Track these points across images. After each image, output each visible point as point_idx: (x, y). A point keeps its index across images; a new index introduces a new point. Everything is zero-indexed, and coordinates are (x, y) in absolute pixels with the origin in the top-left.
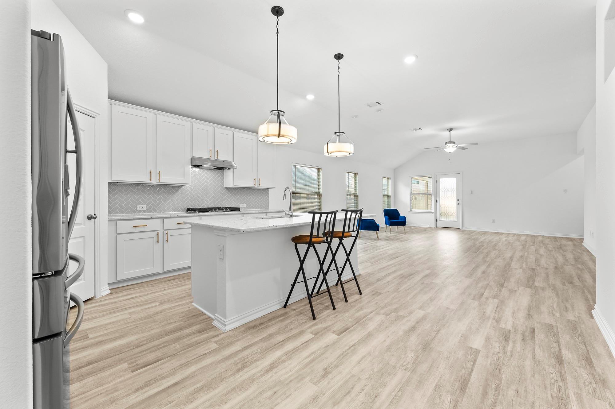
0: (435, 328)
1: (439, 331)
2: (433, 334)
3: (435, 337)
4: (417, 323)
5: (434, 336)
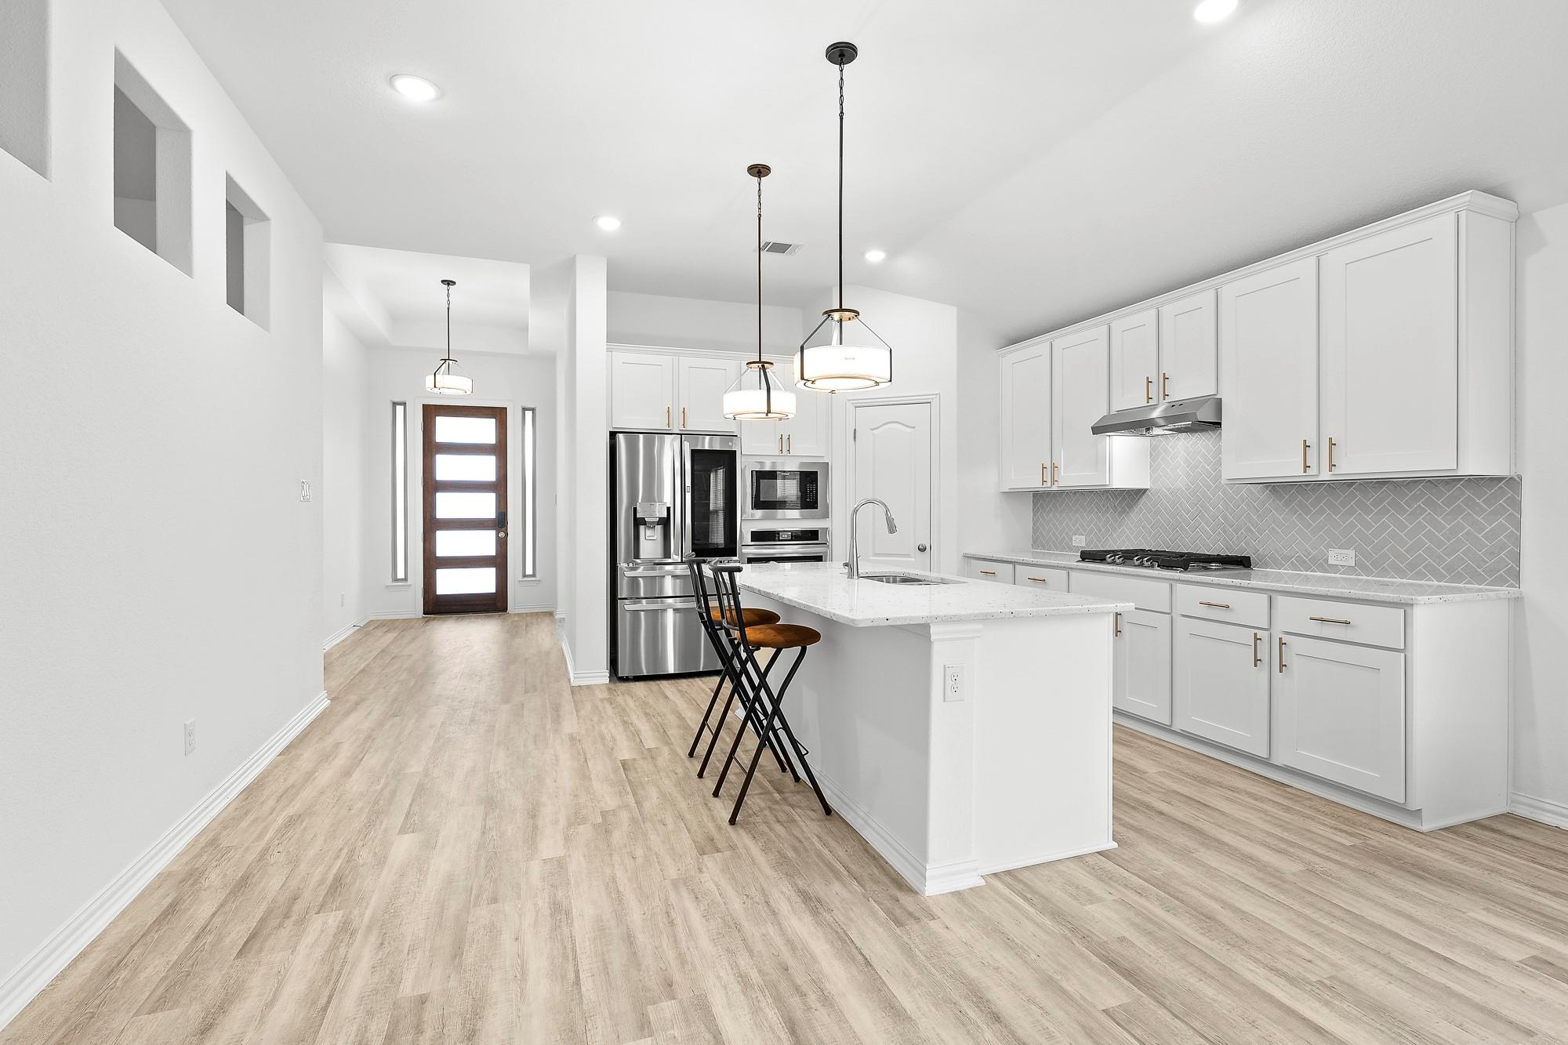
0: (494, 834)
1: (484, 833)
2: (490, 823)
3: (485, 820)
4: (535, 827)
5: (487, 819)
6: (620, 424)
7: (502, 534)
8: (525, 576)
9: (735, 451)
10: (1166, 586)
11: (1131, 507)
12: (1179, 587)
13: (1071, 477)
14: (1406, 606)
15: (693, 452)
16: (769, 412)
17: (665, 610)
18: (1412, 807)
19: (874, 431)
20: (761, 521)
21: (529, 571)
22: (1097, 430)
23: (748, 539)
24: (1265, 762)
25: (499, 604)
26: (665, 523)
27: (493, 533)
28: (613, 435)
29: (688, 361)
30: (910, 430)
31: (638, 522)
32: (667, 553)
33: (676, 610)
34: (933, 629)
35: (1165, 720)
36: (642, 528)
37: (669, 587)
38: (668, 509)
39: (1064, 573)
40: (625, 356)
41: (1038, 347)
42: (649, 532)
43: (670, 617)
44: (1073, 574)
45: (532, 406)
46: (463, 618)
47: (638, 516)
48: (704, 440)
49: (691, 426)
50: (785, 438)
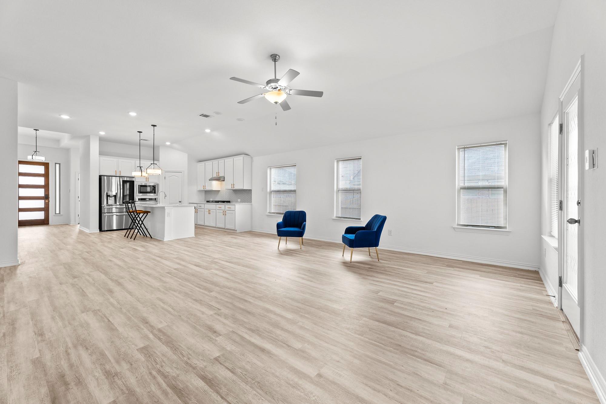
6: (101, 174)
7: (47, 201)
8: (56, 214)
9: (134, 181)
10: (215, 205)
11: (218, 193)
12: (217, 205)
13: (208, 188)
14: (235, 205)
15: (123, 181)
16: (142, 176)
17: (113, 215)
18: (236, 230)
19: (170, 178)
20: (141, 196)
21: (58, 212)
22: (210, 180)
23: (137, 200)
24: (224, 229)
25: (46, 222)
26: (115, 196)
27: (43, 201)
28: (100, 177)
29: (121, 160)
30: (177, 178)
31: (108, 196)
32: (116, 203)
33: (117, 215)
34: (165, 207)
35: (215, 226)
36: (109, 198)
37: (114, 210)
38: (116, 193)
39: (204, 205)
40: (104, 158)
41: (203, 163)
42: (111, 198)
43: (115, 217)
44: (205, 205)
45: (59, 163)
46: (32, 227)
47: (108, 194)
48: (125, 178)
49: (122, 175)
50: (147, 178)
